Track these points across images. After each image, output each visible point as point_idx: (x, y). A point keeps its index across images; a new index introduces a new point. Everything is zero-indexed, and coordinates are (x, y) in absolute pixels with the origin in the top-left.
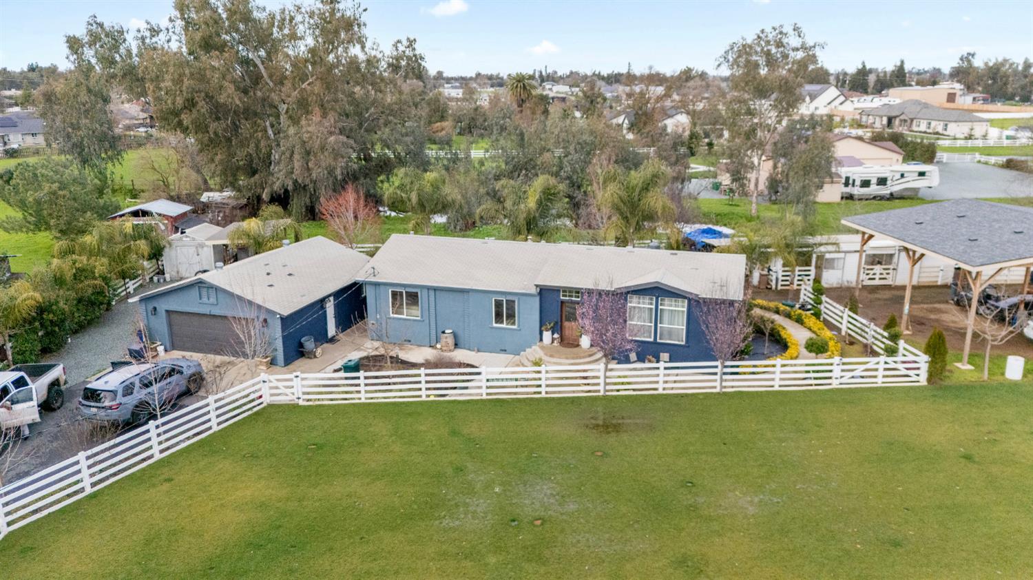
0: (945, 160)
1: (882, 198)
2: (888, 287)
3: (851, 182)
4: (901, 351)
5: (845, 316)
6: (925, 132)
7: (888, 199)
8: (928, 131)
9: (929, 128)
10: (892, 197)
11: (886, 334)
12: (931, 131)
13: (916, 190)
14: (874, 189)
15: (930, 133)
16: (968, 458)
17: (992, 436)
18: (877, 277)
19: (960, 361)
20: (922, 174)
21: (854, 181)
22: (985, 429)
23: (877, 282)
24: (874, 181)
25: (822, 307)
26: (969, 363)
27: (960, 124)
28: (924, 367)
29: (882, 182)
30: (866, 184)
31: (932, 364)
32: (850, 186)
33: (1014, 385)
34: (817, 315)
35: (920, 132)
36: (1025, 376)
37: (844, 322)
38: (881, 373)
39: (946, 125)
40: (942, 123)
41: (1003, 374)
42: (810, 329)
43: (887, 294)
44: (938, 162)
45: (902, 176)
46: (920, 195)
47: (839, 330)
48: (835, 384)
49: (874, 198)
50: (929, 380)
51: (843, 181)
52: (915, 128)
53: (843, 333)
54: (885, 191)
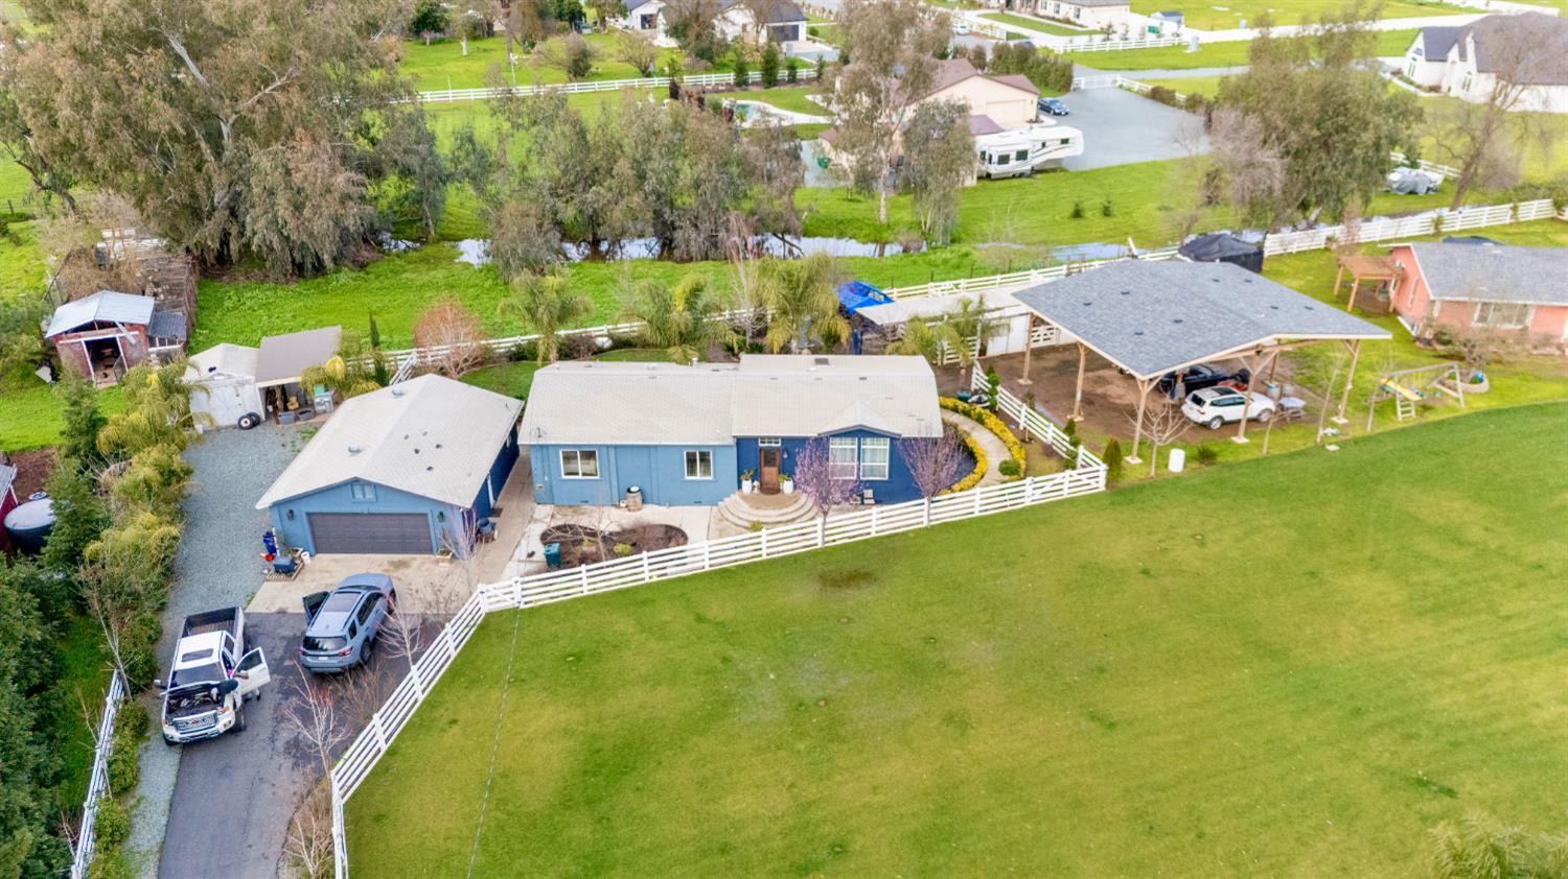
0: (1083, 87)
1: (1021, 175)
2: (1053, 349)
3: (987, 157)
4: (1081, 456)
5: (1023, 411)
6: (1053, 19)
7: (1029, 176)
8: (1057, 16)
9: (1058, 12)
10: (1035, 171)
11: (1067, 438)
12: (1060, 16)
13: (1057, 161)
14: (1014, 166)
15: (1059, 21)
16: (1146, 572)
17: (1163, 545)
18: (1041, 338)
19: (1130, 453)
20: (1065, 141)
21: (991, 156)
22: (1155, 538)
23: (1042, 344)
24: (1013, 156)
25: (997, 397)
26: (1139, 455)
27: (1095, 9)
28: (1103, 475)
29: (1022, 155)
30: (1004, 159)
31: (1110, 471)
32: (987, 162)
33: (1177, 479)
34: (992, 409)
35: (1048, 18)
36: (1185, 466)
37: (1023, 417)
38: (1065, 487)
39: (1079, 10)
40: (1073, 7)
41: (1166, 466)
42: (991, 430)
43: (1051, 361)
44: (1075, 90)
45: (1044, 145)
46: (1064, 165)
47: (1017, 424)
48: (1028, 502)
49: (1014, 176)
50: (1107, 486)
51: (978, 158)
52: (1041, 12)
53: (1021, 428)
54: (1025, 167)
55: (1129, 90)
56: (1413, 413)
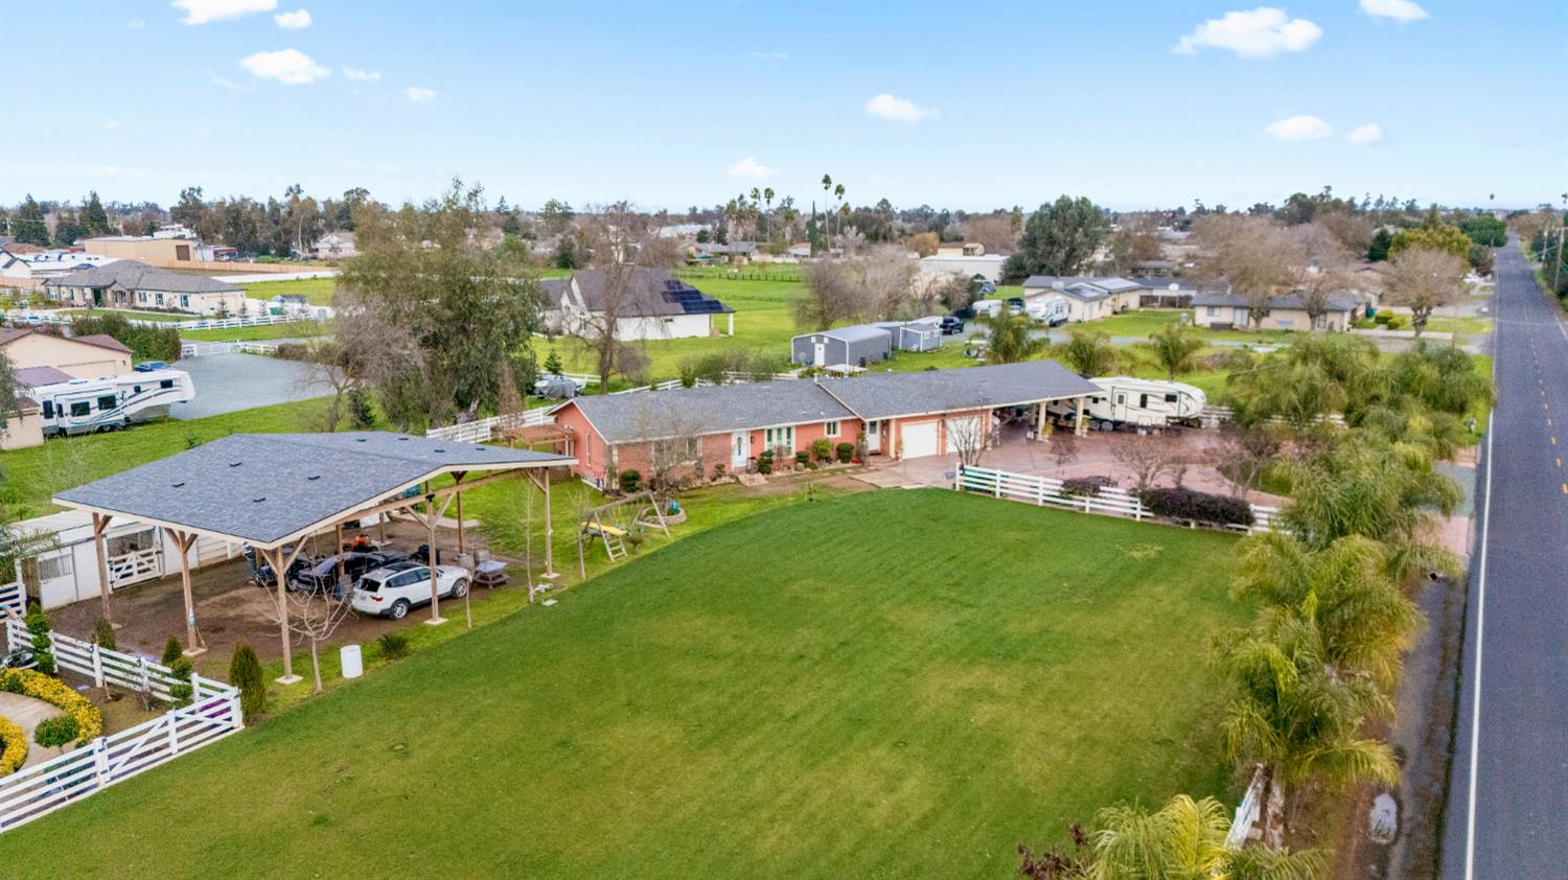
0: (196, 354)
1: (113, 428)
2: (157, 581)
3: (55, 409)
4: (197, 689)
5: (96, 656)
6: (157, 309)
7: (125, 428)
8: (161, 307)
9: (161, 302)
10: (129, 424)
11: (168, 670)
12: (164, 307)
13: (164, 408)
14: (96, 415)
15: (163, 311)
16: (321, 821)
17: (344, 775)
18: (134, 570)
19: (282, 673)
20: (167, 384)
21: (60, 407)
22: (332, 769)
23: (136, 578)
24: (94, 403)
25: (52, 650)
26: (295, 672)
27: (204, 295)
28: (235, 705)
29: (107, 402)
30: (81, 409)
31: (245, 696)
32: (55, 416)
33: (356, 684)
34: (46, 668)
35: (149, 309)
36: (365, 667)
37: (97, 665)
38: (173, 738)
39: (185, 298)
40: (178, 295)
41: (340, 674)
42: (38, 697)
43: (153, 596)
44: (186, 357)
45: (138, 390)
46: (172, 413)
47: (91, 681)
48: (103, 782)
49: (101, 430)
50: (246, 721)
51: (41, 409)
52: (139, 304)
53: (99, 684)
54: (116, 417)
55: (254, 353)
56: (624, 551)
